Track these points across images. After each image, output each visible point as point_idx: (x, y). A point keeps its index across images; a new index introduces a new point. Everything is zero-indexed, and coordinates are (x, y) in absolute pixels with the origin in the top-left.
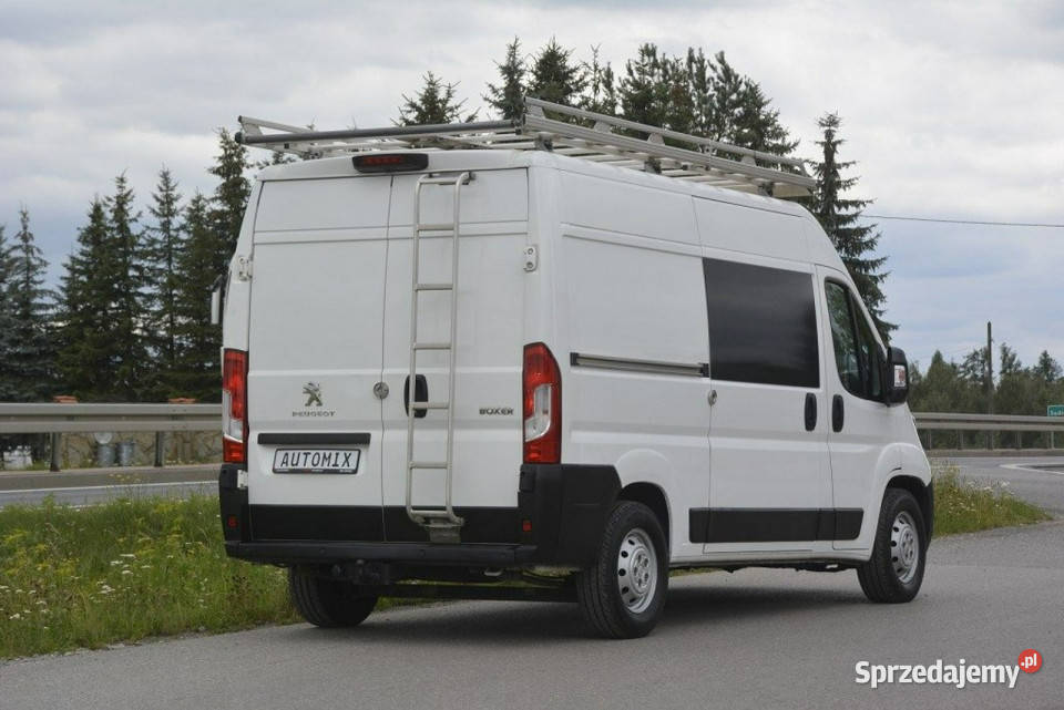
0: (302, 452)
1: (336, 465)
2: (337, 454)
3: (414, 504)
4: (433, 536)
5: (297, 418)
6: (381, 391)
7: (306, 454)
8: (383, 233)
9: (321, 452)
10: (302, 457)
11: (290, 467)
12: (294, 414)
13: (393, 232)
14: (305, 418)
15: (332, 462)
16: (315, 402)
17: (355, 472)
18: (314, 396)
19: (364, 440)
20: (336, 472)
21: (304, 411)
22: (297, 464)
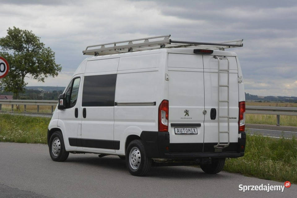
0: (182, 129)
1: (192, 132)
2: (192, 129)
4: (216, 150)
5: (182, 119)
6: (205, 113)
8: (202, 70)
9: (187, 129)
10: (183, 130)
11: (180, 133)
13: (205, 70)
14: (184, 119)
15: (191, 131)
16: (187, 115)
17: (197, 134)
19: (199, 125)
20: (193, 134)
21: (183, 117)
22: (182, 132)
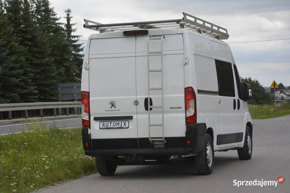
0: (109, 122)
1: (121, 126)
2: (121, 123)
3: (151, 137)
4: (155, 146)
5: (107, 112)
6: (136, 103)
7: (111, 123)
8: (134, 54)
9: (116, 122)
10: (109, 124)
11: (105, 127)
12: (106, 111)
13: (137, 54)
14: (110, 112)
15: (120, 125)
16: (113, 107)
17: (128, 128)
18: (113, 105)
19: (131, 118)
20: (122, 128)
21: (109, 110)
22: (108, 126)
